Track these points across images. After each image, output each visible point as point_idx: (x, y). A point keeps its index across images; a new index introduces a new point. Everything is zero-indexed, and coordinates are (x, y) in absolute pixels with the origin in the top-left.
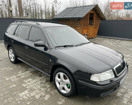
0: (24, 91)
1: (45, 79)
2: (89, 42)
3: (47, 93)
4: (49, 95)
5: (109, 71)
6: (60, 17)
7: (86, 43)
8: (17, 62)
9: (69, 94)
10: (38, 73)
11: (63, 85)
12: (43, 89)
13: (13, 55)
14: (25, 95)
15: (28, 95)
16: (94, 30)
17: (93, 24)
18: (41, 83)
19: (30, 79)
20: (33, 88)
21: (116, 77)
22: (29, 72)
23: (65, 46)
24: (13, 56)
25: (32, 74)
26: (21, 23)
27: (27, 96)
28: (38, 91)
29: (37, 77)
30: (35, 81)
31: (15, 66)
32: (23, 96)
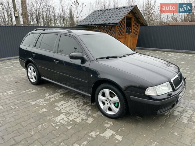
0: (60, 115)
1: (82, 101)
2: (134, 52)
3: (88, 115)
4: (92, 117)
5: (165, 84)
6: (87, 23)
7: (131, 54)
8: (40, 82)
9: (117, 114)
10: (71, 95)
11: (109, 105)
12: (82, 112)
13: (35, 74)
14: (62, 119)
15: (66, 119)
16: (133, 40)
17: (131, 32)
18: (78, 106)
19: (63, 102)
20: (70, 111)
21: (174, 90)
22: (58, 94)
23: (108, 58)
24: (34, 76)
25: (63, 96)
26: (44, 31)
27: (65, 121)
28: (77, 115)
29: (71, 99)
30: (69, 103)
31: (38, 88)
32: (60, 121)
